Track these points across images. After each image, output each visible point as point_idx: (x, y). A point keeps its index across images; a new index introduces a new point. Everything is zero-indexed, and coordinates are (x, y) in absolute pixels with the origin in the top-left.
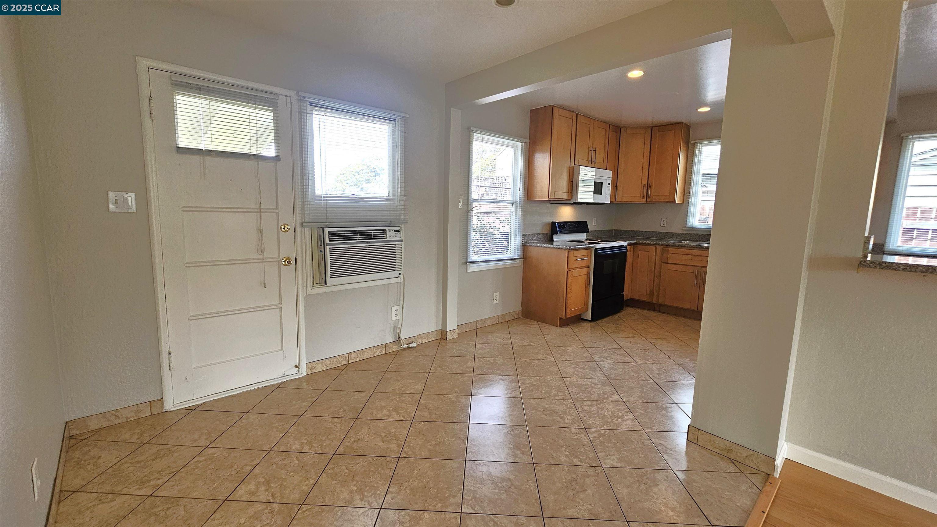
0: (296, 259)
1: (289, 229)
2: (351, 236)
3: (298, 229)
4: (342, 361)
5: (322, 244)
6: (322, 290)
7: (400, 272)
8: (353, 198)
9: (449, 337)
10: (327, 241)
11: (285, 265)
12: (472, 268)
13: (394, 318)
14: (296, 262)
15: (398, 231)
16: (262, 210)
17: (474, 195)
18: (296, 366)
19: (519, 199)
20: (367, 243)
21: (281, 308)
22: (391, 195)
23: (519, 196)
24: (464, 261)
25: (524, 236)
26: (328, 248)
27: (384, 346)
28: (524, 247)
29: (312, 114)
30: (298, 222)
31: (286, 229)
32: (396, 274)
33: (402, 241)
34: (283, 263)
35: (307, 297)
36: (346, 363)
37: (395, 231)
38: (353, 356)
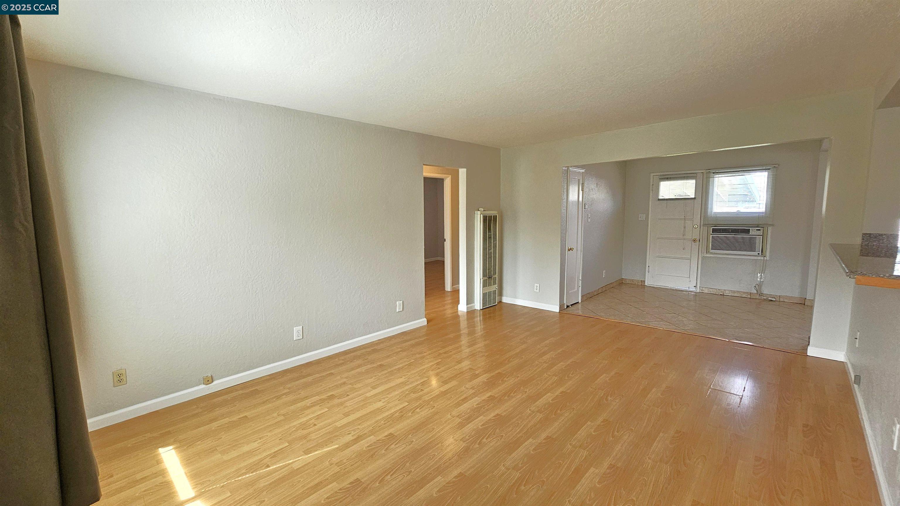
1: (697, 227)
2: (725, 231)
3: (702, 227)
4: (720, 292)
6: (711, 255)
8: (738, 213)
9: (807, 303)
10: (711, 233)
11: (695, 242)
13: (759, 280)
14: (699, 241)
15: (760, 230)
18: (695, 286)
20: (735, 235)
21: (690, 260)
26: (711, 236)
27: (748, 293)
29: (714, 177)
30: (702, 224)
33: (762, 235)
36: (722, 294)
37: (757, 230)
38: (727, 292)
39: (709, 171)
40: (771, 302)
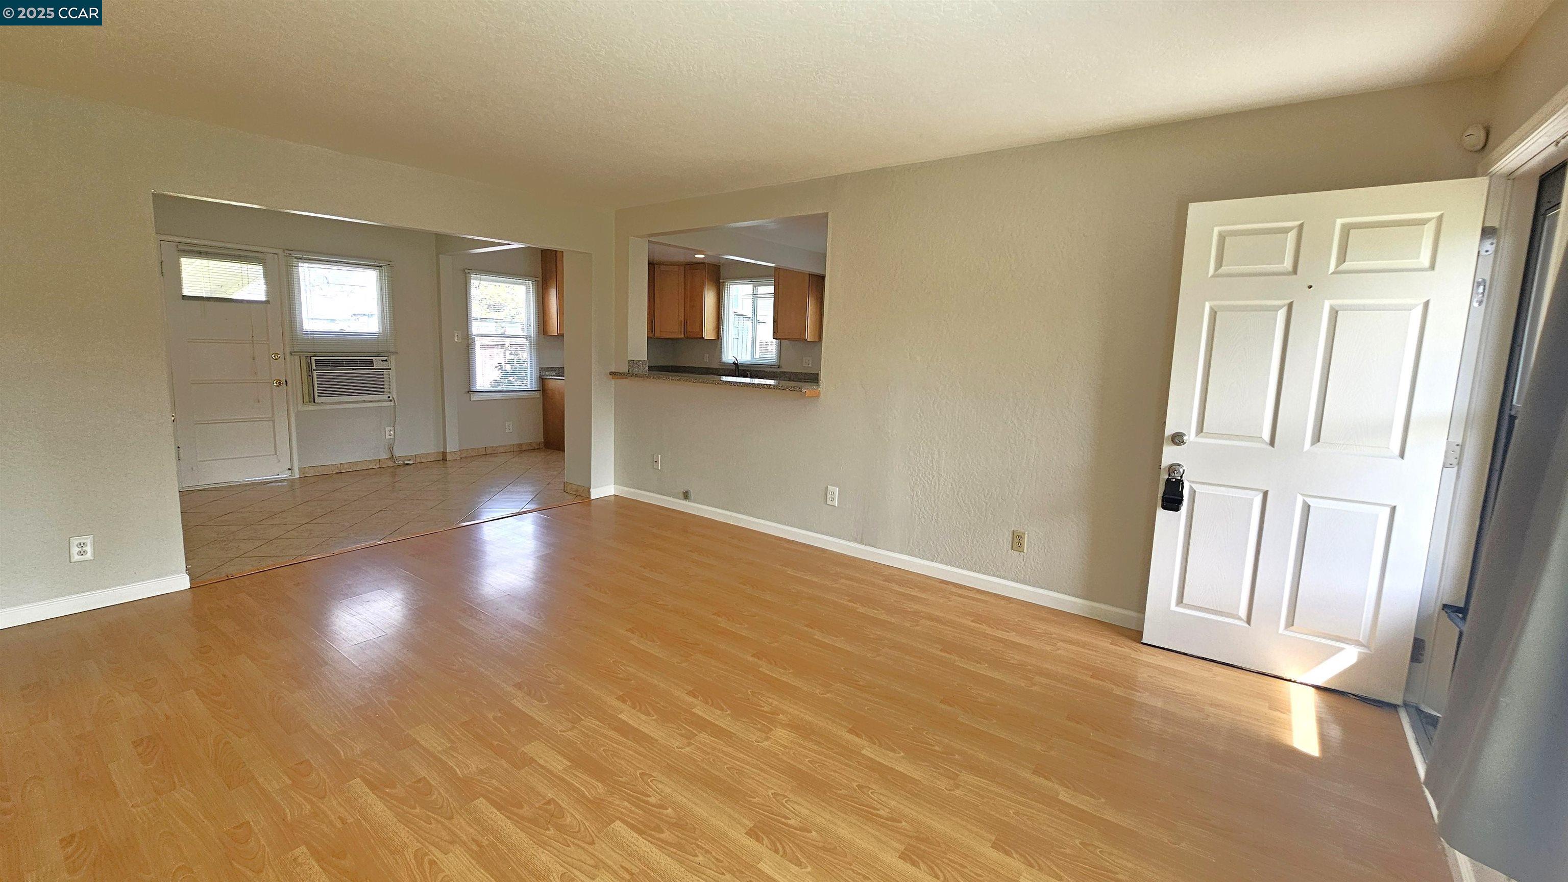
0: (286, 381)
1: (279, 357)
2: (336, 363)
3: (288, 357)
4: (334, 470)
5: (310, 370)
6: (311, 407)
7: (389, 395)
8: (342, 333)
9: (449, 457)
10: (314, 367)
11: (277, 386)
12: (475, 397)
13: (388, 437)
14: (286, 384)
15: (386, 361)
16: (254, 342)
17: (476, 328)
18: (289, 469)
19: (532, 335)
20: (353, 369)
21: (274, 421)
22: (381, 329)
23: (533, 331)
24: (467, 390)
25: (541, 369)
26: (315, 372)
27: (378, 461)
28: (542, 380)
29: (298, 266)
30: (288, 350)
31: (276, 357)
32: (385, 397)
33: (390, 369)
34: (275, 384)
35: (298, 415)
36: (338, 471)
37: (382, 361)
38: (346, 466)
39: (290, 252)
40: (408, 467)
